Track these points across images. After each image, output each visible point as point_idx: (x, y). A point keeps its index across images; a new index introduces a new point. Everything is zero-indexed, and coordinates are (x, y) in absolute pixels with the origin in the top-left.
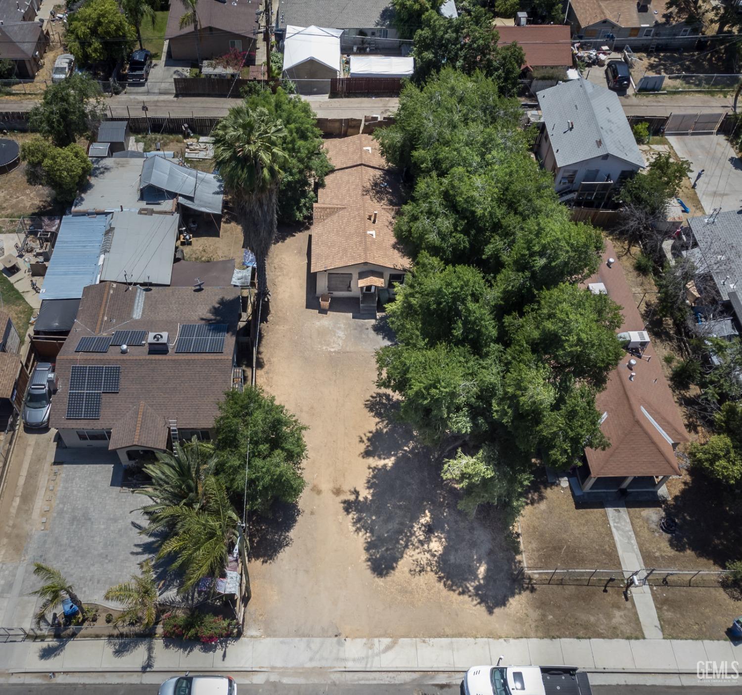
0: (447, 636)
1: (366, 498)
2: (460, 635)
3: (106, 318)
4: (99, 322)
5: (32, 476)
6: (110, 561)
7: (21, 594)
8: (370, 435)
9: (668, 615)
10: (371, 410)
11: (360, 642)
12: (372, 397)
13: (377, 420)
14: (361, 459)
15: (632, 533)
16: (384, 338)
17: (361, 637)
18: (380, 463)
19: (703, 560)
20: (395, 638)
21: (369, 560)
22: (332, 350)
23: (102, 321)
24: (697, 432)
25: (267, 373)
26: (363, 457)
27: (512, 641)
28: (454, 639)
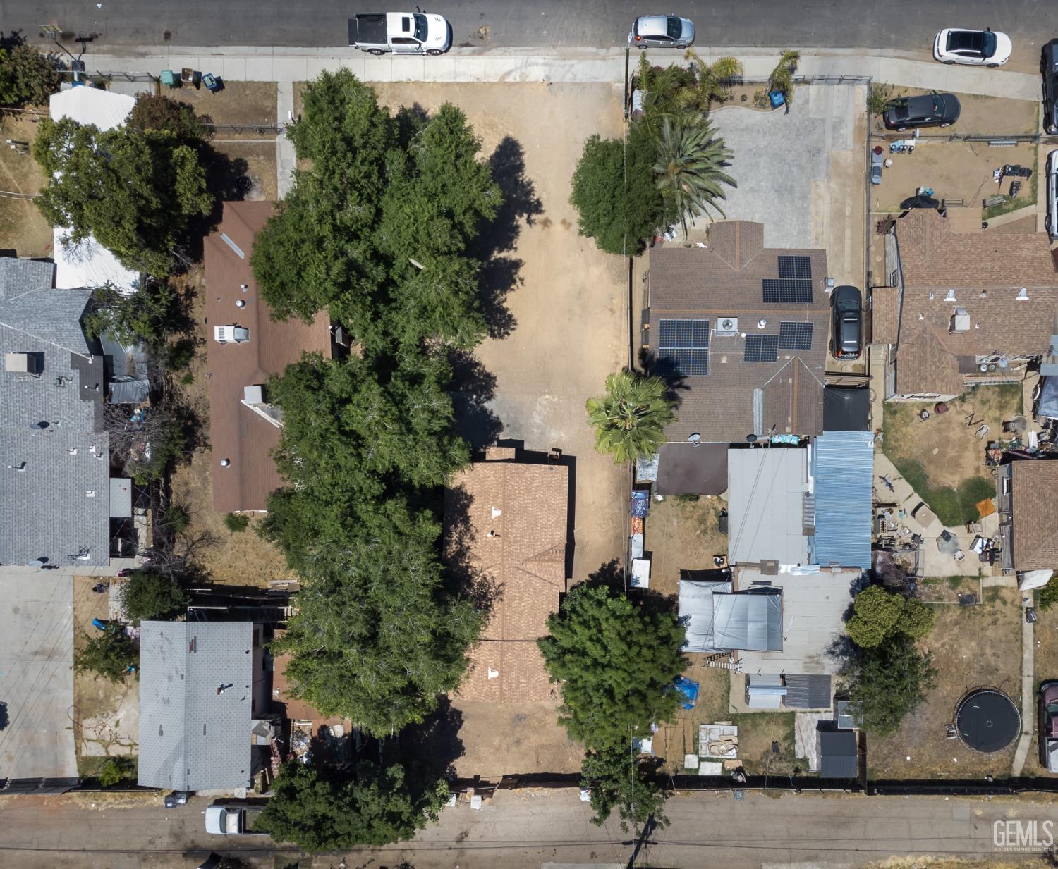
0: (458, 83)
1: (521, 216)
2: (448, 84)
3: (790, 381)
4: (796, 374)
5: (840, 239)
6: (751, 150)
7: (823, 120)
8: (513, 287)
9: (268, 103)
10: (510, 316)
11: (531, 79)
12: (508, 334)
13: (505, 305)
14: (524, 259)
15: (279, 177)
16: (491, 412)
17: (531, 83)
18: (504, 254)
19: (223, 151)
20: (502, 83)
21: (522, 154)
22: (547, 397)
23: (793, 376)
24: (187, 287)
25: (617, 363)
26: (521, 260)
27: (404, 80)
28: (452, 81)
